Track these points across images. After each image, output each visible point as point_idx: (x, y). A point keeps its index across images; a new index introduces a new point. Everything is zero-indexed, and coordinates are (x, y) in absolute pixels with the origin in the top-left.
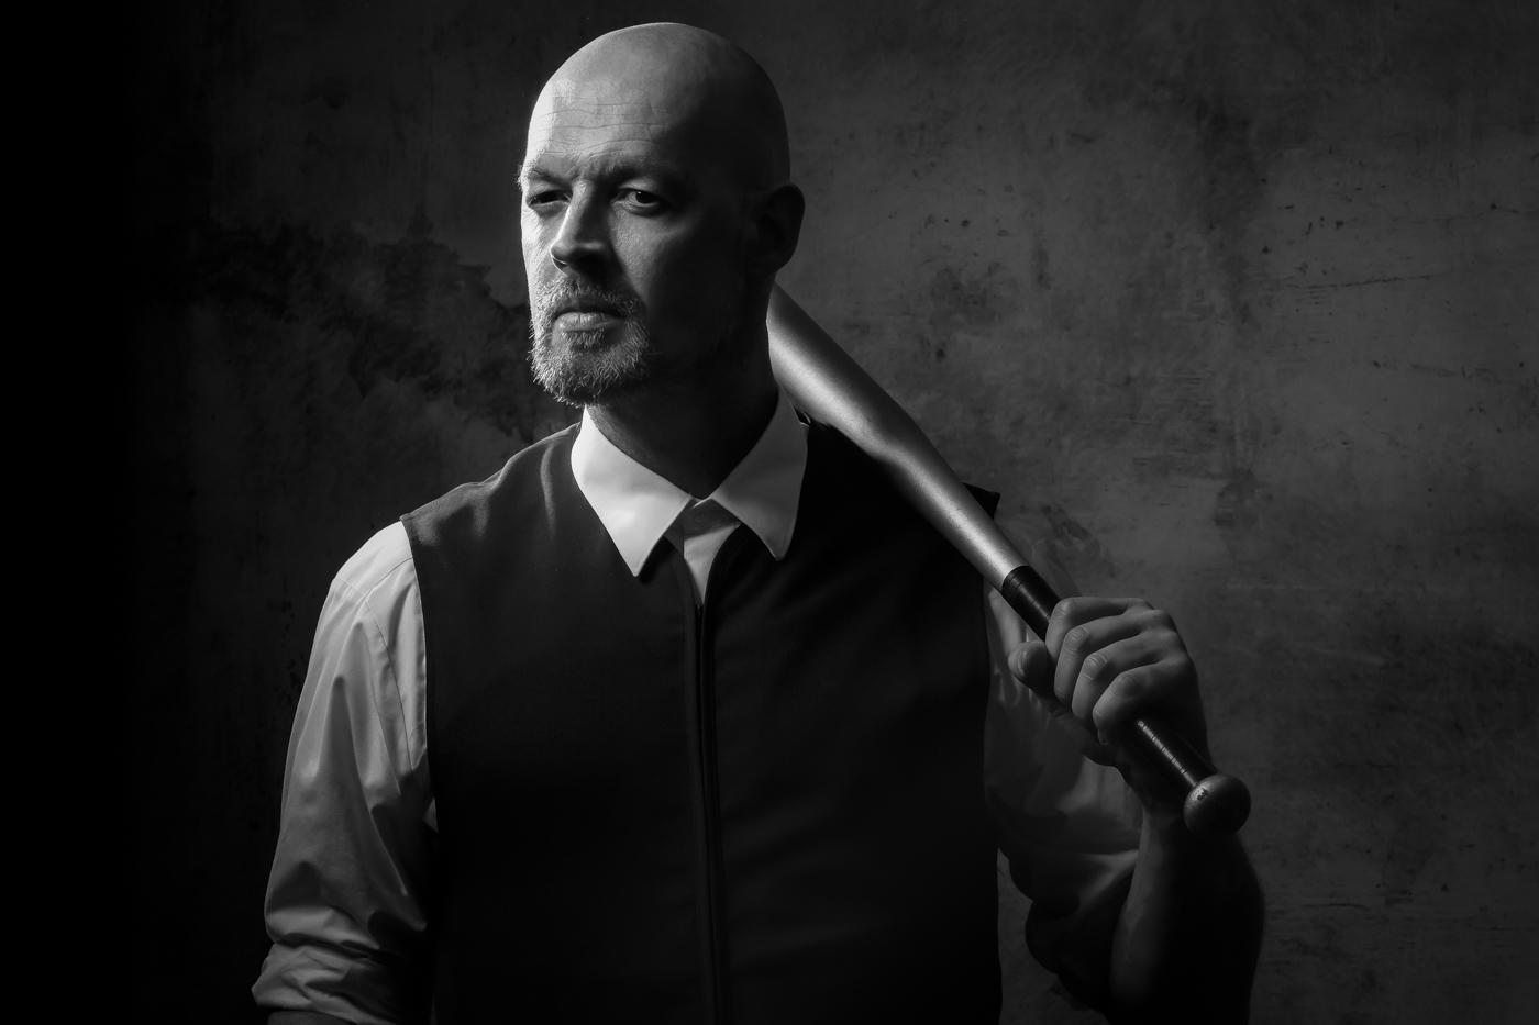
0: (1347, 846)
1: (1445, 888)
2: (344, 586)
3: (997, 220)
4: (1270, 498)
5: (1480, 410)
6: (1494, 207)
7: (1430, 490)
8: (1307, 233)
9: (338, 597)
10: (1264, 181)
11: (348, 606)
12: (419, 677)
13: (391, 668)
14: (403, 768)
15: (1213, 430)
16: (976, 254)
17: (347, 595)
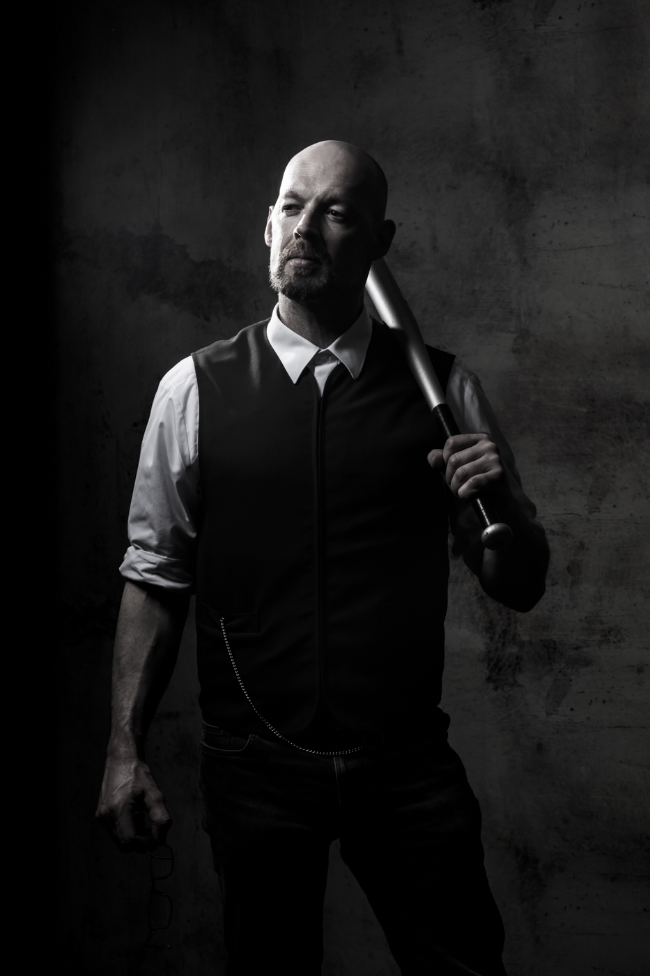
0: (571, 489)
1: (614, 506)
2: (165, 384)
3: (415, 223)
4: (536, 341)
5: (629, 303)
6: (634, 215)
7: (607, 337)
8: (552, 227)
9: (163, 388)
10: (533, 205)
11: (167, 391)
12: (196, 424)
13: (183, 419)
14: (188, 463)
15: (511, 312)
16: (405, 238)
17: (166, 387)
